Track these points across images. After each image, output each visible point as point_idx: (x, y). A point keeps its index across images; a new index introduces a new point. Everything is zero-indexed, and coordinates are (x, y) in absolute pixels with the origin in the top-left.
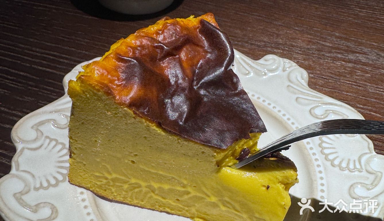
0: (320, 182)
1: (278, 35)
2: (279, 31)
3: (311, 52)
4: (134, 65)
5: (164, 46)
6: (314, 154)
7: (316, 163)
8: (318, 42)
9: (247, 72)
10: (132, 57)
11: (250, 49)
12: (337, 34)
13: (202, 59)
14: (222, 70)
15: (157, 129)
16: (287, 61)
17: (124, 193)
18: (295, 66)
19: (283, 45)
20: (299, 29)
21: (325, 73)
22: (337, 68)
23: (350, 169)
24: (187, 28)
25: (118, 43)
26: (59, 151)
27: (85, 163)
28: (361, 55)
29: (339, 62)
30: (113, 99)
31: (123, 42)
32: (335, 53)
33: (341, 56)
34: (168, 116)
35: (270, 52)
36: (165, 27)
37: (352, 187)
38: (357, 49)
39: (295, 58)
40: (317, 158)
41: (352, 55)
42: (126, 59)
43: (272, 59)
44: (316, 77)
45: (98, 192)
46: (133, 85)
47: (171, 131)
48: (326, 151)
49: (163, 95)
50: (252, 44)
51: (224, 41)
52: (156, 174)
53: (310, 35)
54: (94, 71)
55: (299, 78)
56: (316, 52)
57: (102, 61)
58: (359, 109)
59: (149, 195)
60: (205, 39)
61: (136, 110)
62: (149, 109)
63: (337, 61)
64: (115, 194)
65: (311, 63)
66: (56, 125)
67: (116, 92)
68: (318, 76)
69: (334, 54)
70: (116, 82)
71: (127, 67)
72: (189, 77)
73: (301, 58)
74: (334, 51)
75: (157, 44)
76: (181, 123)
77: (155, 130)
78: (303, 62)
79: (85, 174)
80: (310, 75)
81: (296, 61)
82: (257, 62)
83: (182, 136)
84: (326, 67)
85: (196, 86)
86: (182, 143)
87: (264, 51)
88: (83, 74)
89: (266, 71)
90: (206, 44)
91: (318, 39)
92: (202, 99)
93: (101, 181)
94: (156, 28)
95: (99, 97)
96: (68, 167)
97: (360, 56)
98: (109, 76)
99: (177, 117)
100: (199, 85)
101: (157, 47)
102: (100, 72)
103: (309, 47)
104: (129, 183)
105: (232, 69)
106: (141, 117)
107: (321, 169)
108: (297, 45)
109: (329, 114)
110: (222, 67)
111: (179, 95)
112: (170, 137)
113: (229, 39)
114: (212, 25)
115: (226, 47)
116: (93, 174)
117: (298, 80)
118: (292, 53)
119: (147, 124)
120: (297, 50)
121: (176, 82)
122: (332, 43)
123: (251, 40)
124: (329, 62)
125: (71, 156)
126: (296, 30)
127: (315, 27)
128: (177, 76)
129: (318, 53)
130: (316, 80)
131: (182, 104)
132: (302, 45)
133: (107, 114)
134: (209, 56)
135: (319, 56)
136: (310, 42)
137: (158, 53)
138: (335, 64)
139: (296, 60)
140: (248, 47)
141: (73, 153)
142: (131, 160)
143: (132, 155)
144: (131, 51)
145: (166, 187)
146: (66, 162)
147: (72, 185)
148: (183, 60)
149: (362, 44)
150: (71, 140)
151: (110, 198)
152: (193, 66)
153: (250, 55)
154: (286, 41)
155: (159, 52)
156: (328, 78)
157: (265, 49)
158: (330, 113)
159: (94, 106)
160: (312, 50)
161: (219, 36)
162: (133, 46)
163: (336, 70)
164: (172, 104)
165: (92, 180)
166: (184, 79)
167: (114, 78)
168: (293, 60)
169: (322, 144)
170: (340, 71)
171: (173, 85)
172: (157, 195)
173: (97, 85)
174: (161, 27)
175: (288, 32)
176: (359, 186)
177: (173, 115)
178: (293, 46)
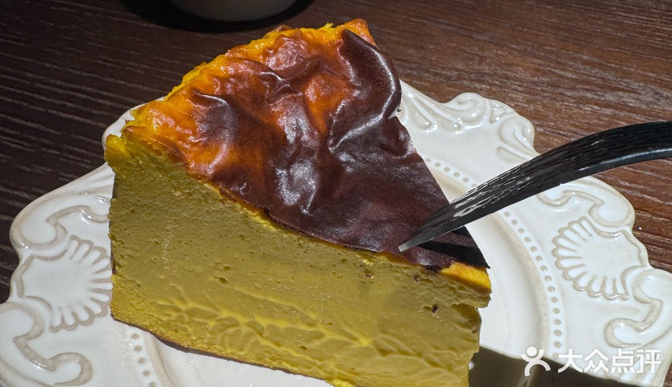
0: (553, 316)
1: (482, 59)
2: (483, 52)
3: (539, 89)
4: (223, 109)
5: (277, 76)
6: (544, 268)
7: (547, 284)
8: (551, 72)
9: (427, 123)
10: (219, 94)
11: (434, 84)
12: (585, 57)
13: (344, 99)
14: (379, 119)
15: (262, 221)
16: (497, 104)
17: (209, 335)
18: (512, 113)
19: (491, 76)
20: (519, 49)
21: (563, 126)
22: (584, 117)
23: (606, 296)
24: (319, 46)
25: (196, 71)
26: (95, 263)
27: (139, 282)
28: (627, 93)
29: (588, 107)
30: (184, 169)
31: (204, 69)
32: (581, 90)
33: (592, 96)
34: (282, 199)
35: (468, 89)
36: (279, 42)
37: (610, 327)
38: (621, 83)
39: (512, 99)
40: (548, 275)
41: (611, 93)
42: (209, 99)
43: (471, 100)
44: (548, 133)
45: (164, 334)
46: (220, 144)
47: (286, 224)
48: (565, 263)
49: (274, 161)
50: (436, 74)
51: (383, 68)
52: (264, 302)
53: (537, 58)
54: (151, 120)
55: (519, 135)
56: (549, 89)
57: (166, 102)
58: (623, 190)
59: (252, 340)
60: (350, 65)
61: (224, 187)
62: (248, 186)
63: (585, 105)
64: (194, 338)
65: (539, 107)
66: (89, 217)
67: (189, 157)
68: (552, 131)
69: (579, 92)
70: (191, 138)
71: (210, 113)
72: (321, 131)
73: (522, 99)
74: (579, 86)
75: (264, 73)
76: (305, 211)
77: (258, 223)
78: (525, 105)
79: (139, 303)
80: (538, 129)
81: (513, 105)
82: (445, 107)
83: (305, 233)
84: (565, 114)
85: (332, 146)
86: (306, 245)
87: (455, 86)
88: (132, 125)
89: (461, 122)
90: (352, 73)
91: (552, 65)
92: (344, 169)
93: (169, 315)
94: (263, 44)
95: (160, 164)
96: (109, 290)
97: (626, 96)
98: (178, 128)
99: (299, 201)
100: (338, 146)
101: (264, 78)
102: (161, 120)
103: (536, 79)
104: (217, 318)
105: (396, 117)
106: (234, 201)
107: (556, 294)
108: (515, 76)
109: (569, 198)
110: (380, 113)
111: (302, 162)
112: (285, 235)
113: (392, 64)
114: (363, 40)
115: (387, 77)
116: (153, 302)
117: (517, 139)
118: (507, 90)
119: (244, 213)
120: (515, 85)
121: (298, 139)
122: (576, 73)
123: (435, 67)
124: (571, 106)
125: (114, 271)
126: (514, 49)
127: (547, 44)
128: (298, 129)
129: (552, 91)
130: (547, 137)
131: (306, 179)
132: (523, 76)
133: (175, 196)
134: (356, 93)
135: (554, 96)
136: (538, 70)
137: (265, 88)
138: (581, 109)
139: (512, 102)
140: (429, 80)
141: (117, 265)
142: (219, 276)
143: (221, 267)
144: (217, 84)
145: (282, 325)
146: (108, 282)
147: (117, 322)
148: (311, 102)
149: (628, 74)
150: (114, 242)
151: (185, 344)
152: (327, 111)
153: (433, 94)
154: (496, 70)
155: (268, 86)
156: (569, 134)
157: (459, 83)
158: (572, 196)
159: (152, 181)
160: (540, 84)
161: (375, 60)
162: (222, 75)
163: (583, 121)
164: (290, 177)
165: (151, 314)
166: (311, 134)
167: (187, 131)
168: (508, 103)
169: (557, 251)
170: (591, 123)
171: (292, 145)
172: (267, 338)
173: (156, 143)
174: (272, 42)
175: (499, 52)
176: (622, 325)
177: (290, 197)
178: (508, 78)
